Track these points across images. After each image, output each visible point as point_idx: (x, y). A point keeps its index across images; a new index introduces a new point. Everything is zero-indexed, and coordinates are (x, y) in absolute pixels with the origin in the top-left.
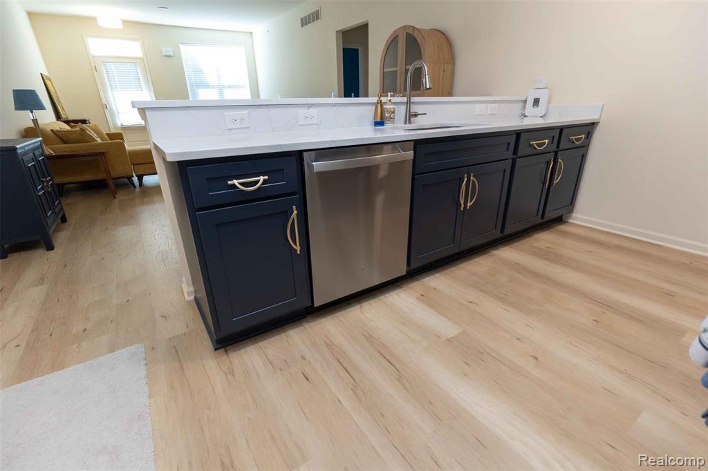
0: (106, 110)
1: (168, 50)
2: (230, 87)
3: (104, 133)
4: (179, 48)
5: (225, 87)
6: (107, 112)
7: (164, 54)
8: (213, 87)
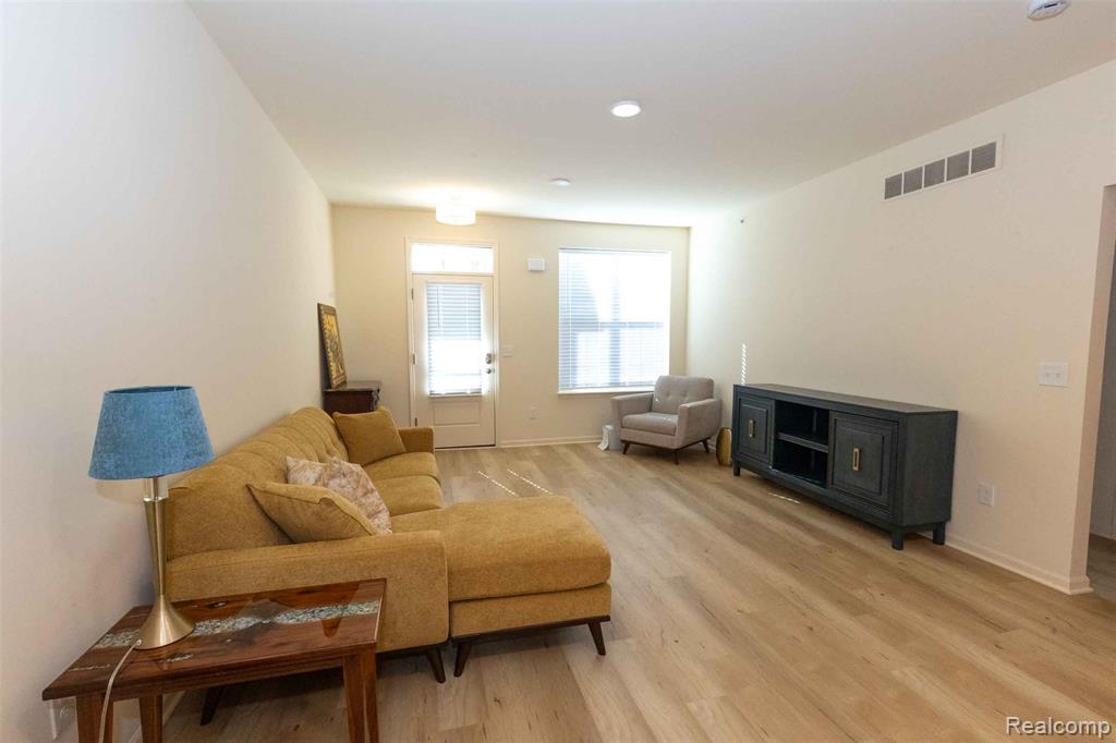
0: (411, 364)
1: (536, 262)
2: (632, 325)
3: (398, 428)
4: (558, 256)
5: (623, 325)
6: (413, 369)
7: (530, 268)
8: (604, 325)
